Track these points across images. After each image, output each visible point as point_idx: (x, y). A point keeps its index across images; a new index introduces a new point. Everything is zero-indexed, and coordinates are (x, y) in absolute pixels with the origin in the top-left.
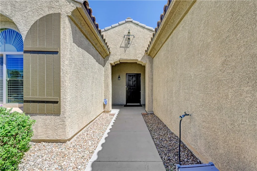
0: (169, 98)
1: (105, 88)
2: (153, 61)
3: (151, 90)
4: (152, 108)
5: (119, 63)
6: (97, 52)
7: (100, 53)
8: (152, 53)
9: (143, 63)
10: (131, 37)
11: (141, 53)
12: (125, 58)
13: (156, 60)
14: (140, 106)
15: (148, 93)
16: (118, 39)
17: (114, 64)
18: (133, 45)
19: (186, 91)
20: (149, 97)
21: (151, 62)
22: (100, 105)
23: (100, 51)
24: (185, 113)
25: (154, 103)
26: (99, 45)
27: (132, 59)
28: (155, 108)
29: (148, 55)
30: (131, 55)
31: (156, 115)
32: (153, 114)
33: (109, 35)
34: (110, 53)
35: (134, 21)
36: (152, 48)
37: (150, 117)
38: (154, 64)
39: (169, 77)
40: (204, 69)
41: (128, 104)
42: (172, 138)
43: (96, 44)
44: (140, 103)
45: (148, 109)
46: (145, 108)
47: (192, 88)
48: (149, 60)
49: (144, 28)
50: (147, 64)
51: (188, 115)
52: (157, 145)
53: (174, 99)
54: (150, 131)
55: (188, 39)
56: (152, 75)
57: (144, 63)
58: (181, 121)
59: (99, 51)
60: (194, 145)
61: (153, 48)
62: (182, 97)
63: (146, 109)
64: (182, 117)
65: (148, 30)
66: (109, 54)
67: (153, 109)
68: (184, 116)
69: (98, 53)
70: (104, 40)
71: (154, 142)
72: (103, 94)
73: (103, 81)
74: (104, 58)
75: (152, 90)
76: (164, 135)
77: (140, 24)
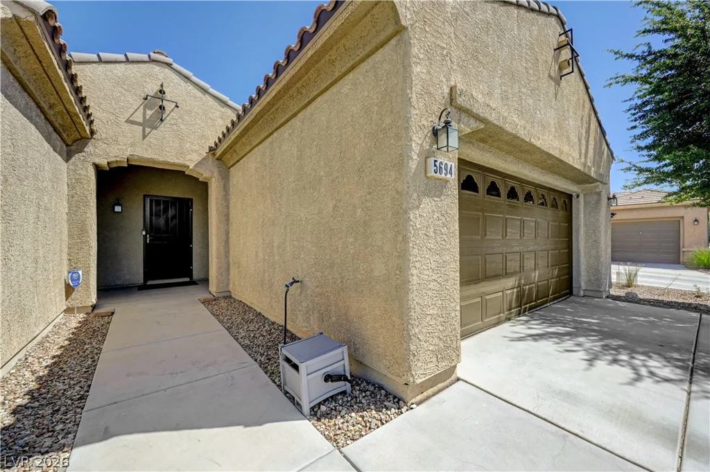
0: (266, 258)
1: (71, 236)
2: (229, 175)
3: (224, 243)
4: (228, 284)
5: (126, 166)
6: (49, 126)
7: (55, 130)
8: (228, 156)
9: (202, 175)
10: (169, 106)
11: (196, 151)
12: (150, 157)
13: (236, 174)
14: (192, 283)
15: (217, 249)
16: (122, 98)
17: (109, 166)
18: (174, 126)
19: (295, 243)
20: (218, 258)
21: (225, 177)
22: (57, 291)
23: (59, 124)
24: (293, 279)
25: (233, 271)
26: (60, 108)
27: (172, 161)
28: (234, 284)
29: (218, 159)
30: (169, 152)
31: (237, 298)
32: (230, 297)
33: (88, 78)
34: (92, 132)
35: (175, 65)
36: (227, 147)
37: (223, 303)
38: (231, 183)
39: (266, 216)
40: (316, 211)
41: (150, 283)
42: (273, 330)
43: (50, 106)
44: (191, 276)
45: (218, 287)
46: (208, 288)
47: (303, 238)
48: (220, 172)
49: (205, 91)
50: (214, 179)
51: (298, 281)
52: (245, 347)
53: (276, 258)
54: (229, 329)
55: (297, 159)
56: (228, 207)
57: (204, 175)
58: (287, 292)
59: (57, 126)
60: (306, 327)
61: (230, 147)
62: (289, 254)
63: (210, 289)
64: (288, 287)
65: (217, 101)
66: (90, 136)
67: (231, 286)
68: (292, 284)
69: (51, 129)
70: (82, 100)
71: (240, 343)
72: (65, 257)
73: (65, 217)
74: (67, 145)
75: (227, 242)
76: (258, 329)
77: (195, 79)
